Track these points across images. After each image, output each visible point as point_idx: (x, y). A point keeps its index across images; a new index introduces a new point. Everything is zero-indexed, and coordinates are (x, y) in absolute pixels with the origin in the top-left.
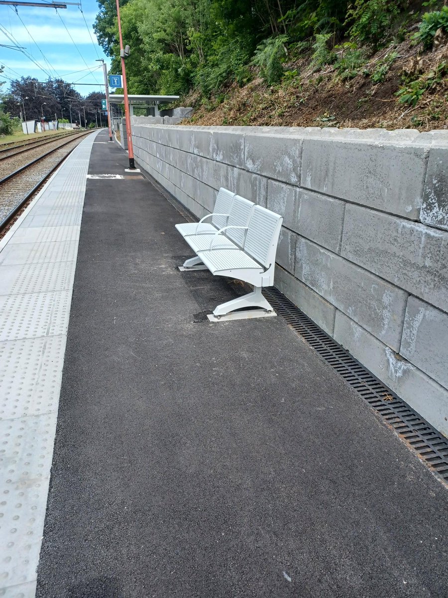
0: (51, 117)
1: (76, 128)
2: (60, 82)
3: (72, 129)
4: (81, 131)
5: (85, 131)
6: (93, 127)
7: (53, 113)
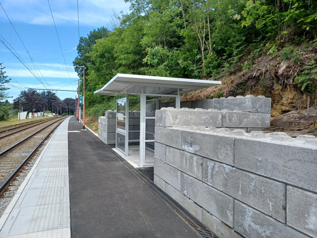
0: (41, 110)
1: (55, 116)
2: (49, 93)
3: (53, 116)
4: (58, 118)
5: (60, 117)
6: (65, 115)
7: (43, 108)
